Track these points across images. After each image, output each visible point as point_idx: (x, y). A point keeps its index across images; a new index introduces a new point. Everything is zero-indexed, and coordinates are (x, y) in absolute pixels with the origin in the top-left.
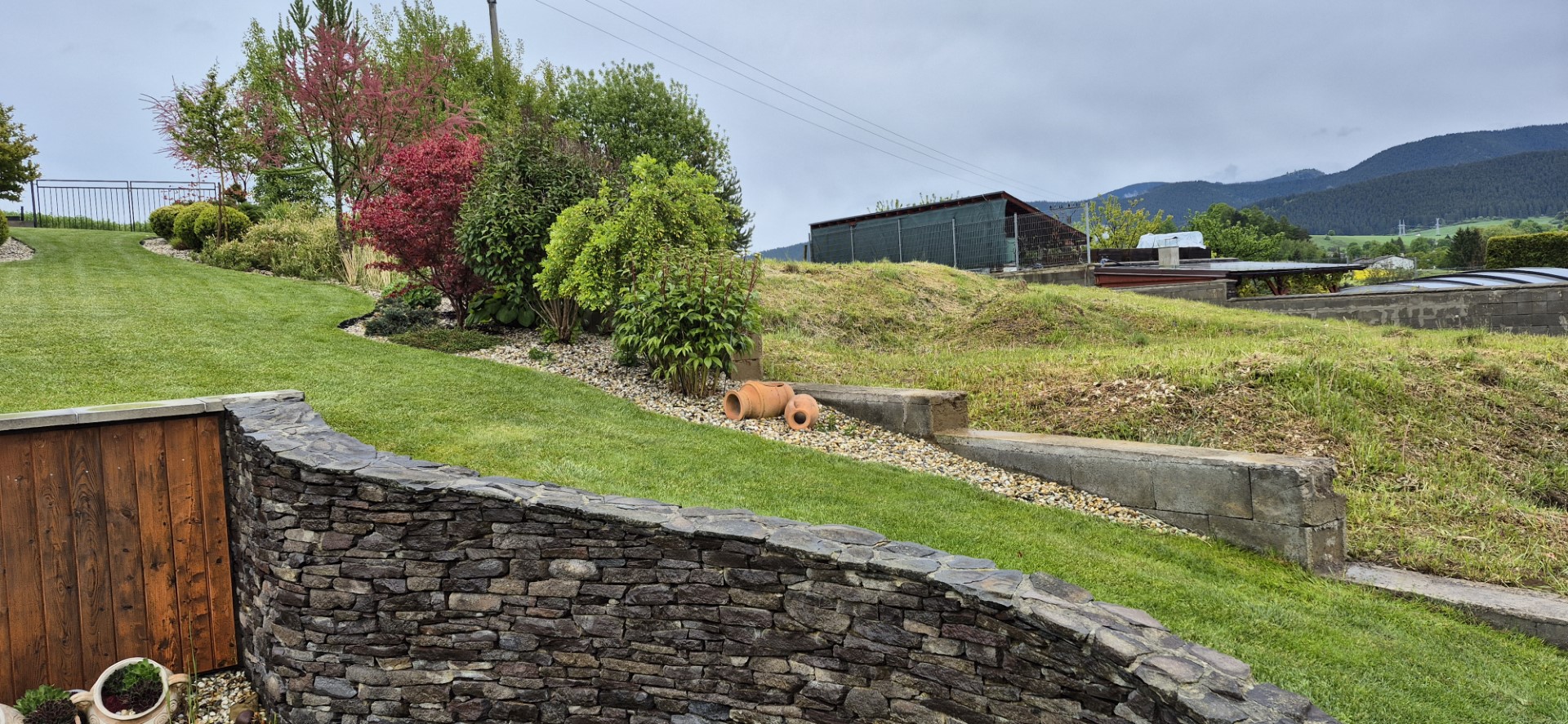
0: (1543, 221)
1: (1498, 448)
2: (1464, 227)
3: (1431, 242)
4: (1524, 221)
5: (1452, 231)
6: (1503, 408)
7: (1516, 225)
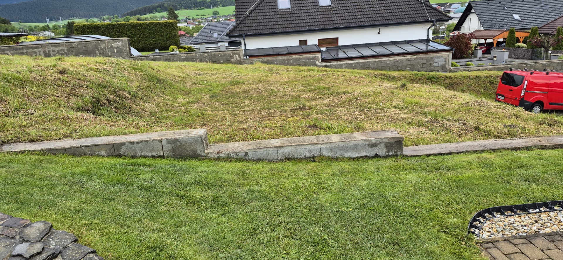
1: (66, 95)
2: (70, 21)
3: (59, 26)
4: (89, 20)
5: (66, 22)
6: (67, 82)
7: (87, 21)
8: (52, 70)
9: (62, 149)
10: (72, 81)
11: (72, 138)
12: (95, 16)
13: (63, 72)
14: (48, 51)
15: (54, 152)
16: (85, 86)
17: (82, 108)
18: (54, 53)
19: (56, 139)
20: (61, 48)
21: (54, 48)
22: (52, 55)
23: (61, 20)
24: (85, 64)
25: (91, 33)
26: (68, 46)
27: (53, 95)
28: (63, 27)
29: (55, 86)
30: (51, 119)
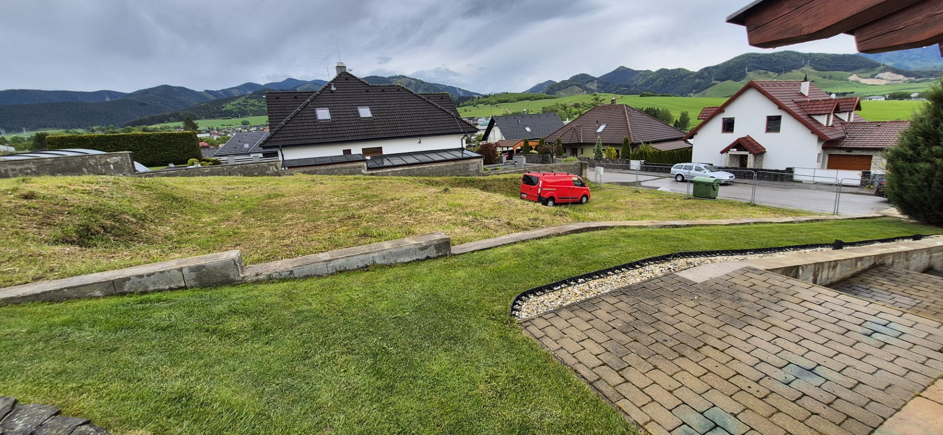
0: (80, 131)
1: (35, 226)
2: (39, 132)
3: (23, 139)
4: (71, 131)
5: (33, 134)
6: (37, 208)
7: (67, 132)
8: (11, 194)
9: (30, 296)
10: (45, 208)
11: (47, 279)
12: (79, 127)
13: (29, 196)
14: (5, 170)
15: (18, 301)
16: (66, 212)
17: (63, 239)
18: (14, 172)
19: (20, 284)
20: (26, 166)
21: (14, 167)
22: (11, 175)
23: (24, 131)
24: (65, 185)
25: (74, 147)
26: (37, 163)
27: (13, 227)
28: (29, 139)
29: (17, 216)
30: (11, 258)
